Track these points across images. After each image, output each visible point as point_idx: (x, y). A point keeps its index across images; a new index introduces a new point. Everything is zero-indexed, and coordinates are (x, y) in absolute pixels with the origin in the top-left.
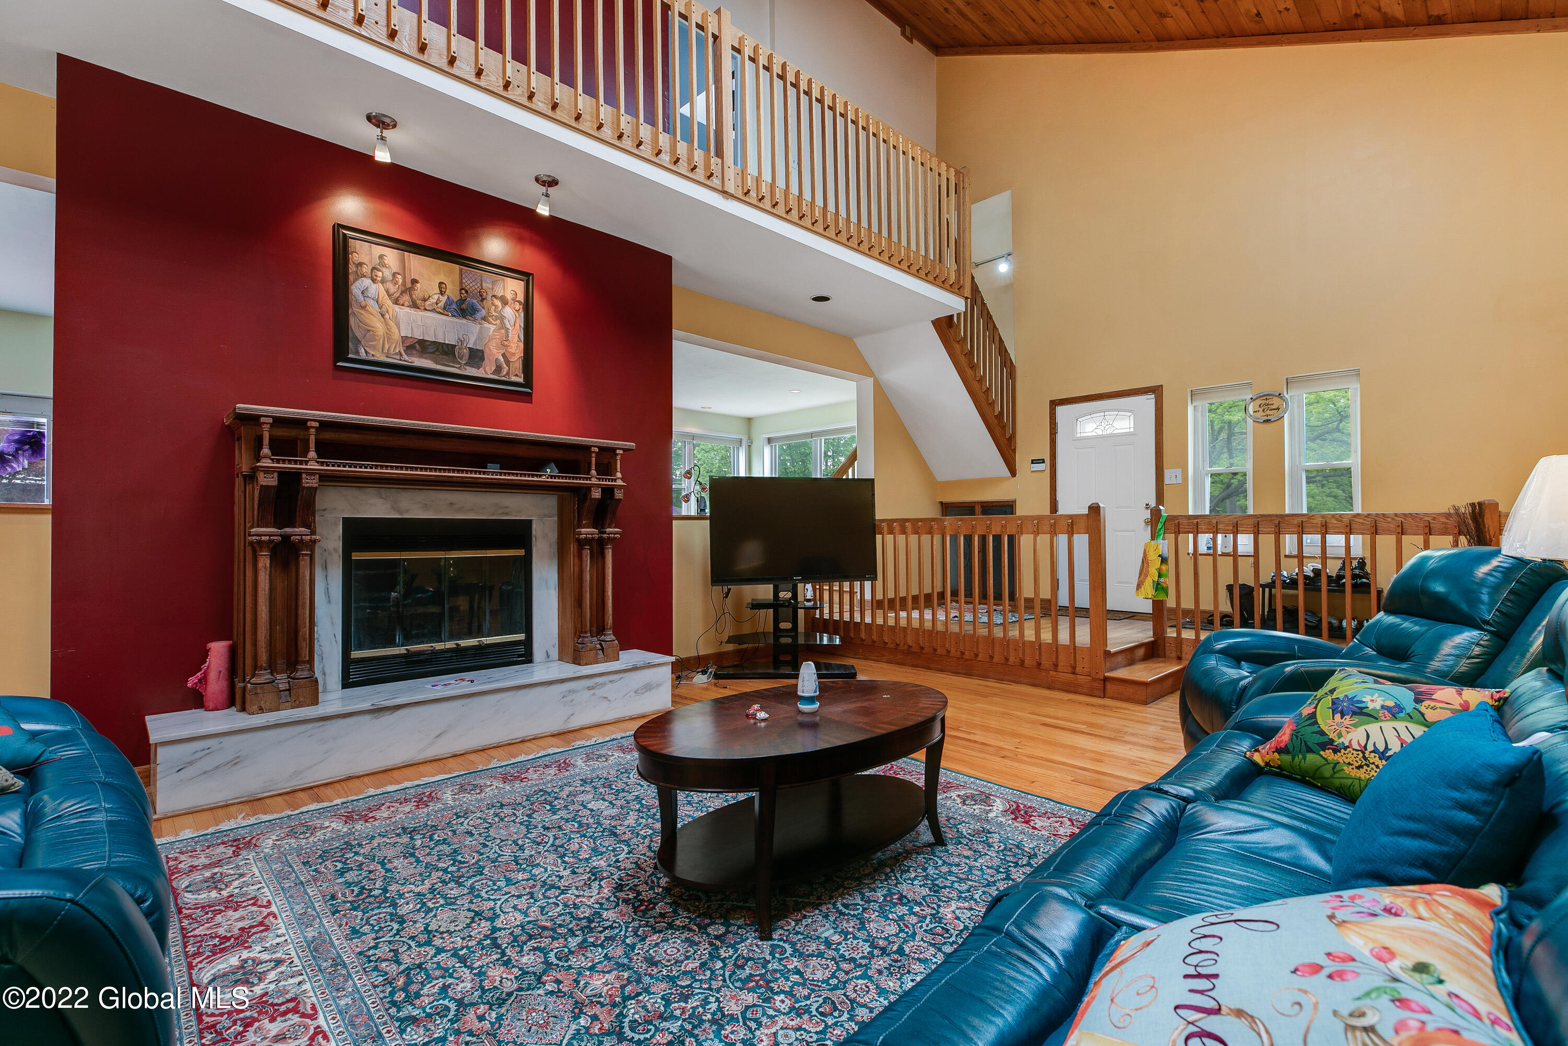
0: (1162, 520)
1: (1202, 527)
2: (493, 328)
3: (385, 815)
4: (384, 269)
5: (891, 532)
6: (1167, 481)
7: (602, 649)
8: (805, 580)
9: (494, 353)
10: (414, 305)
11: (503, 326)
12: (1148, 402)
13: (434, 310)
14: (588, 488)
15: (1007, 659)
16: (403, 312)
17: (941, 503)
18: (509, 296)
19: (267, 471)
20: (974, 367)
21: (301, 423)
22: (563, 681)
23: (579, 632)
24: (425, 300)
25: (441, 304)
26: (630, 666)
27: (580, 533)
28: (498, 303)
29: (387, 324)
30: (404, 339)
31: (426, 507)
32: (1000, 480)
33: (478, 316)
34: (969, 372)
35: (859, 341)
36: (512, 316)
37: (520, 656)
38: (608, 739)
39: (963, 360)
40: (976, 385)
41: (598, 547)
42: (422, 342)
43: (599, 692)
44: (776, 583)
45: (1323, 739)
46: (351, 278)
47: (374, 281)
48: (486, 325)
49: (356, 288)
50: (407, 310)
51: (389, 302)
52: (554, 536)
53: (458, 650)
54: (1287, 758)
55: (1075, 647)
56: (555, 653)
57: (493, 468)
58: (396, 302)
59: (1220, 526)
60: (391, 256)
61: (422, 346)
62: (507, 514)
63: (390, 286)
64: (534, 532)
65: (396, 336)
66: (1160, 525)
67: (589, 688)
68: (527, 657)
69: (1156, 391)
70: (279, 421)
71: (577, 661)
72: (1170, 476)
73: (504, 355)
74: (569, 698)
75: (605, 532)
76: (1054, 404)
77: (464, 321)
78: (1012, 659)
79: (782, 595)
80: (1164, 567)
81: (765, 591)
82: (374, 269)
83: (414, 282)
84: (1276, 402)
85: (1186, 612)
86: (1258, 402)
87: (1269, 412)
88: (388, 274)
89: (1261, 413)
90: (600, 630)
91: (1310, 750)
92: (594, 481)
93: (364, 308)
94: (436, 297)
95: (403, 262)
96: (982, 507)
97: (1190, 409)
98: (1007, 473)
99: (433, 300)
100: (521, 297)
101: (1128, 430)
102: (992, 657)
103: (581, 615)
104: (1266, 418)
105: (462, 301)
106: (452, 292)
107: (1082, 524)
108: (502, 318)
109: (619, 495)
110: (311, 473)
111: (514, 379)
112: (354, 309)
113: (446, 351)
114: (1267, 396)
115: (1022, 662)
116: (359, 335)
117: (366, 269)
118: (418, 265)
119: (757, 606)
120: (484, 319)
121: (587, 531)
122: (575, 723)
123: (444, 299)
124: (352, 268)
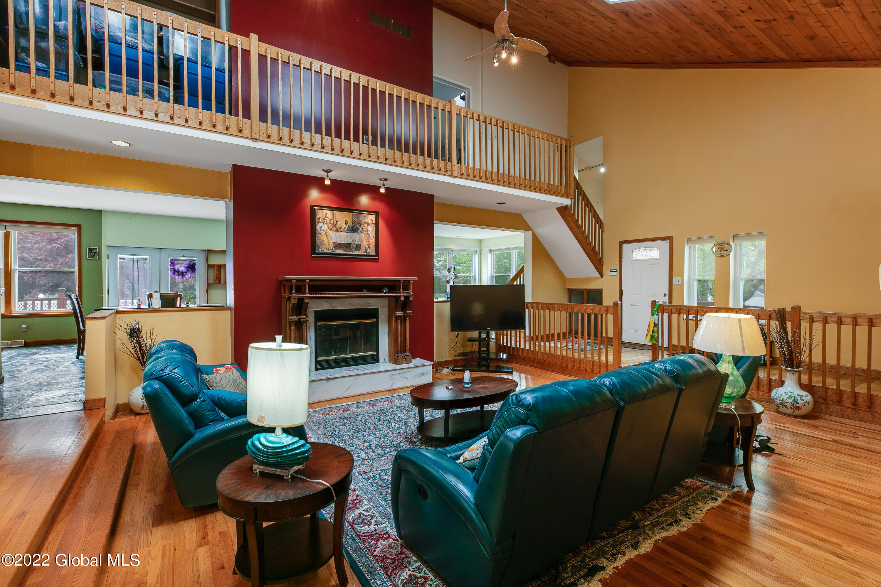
0: (657, 306)
2: (364, 235)
3: (334, 413)
4: (327, 219)
5: (532, 308)
6: (674, 283)
7: (405, 359)
8: (493, 329)
9: (365, 245)
10: (337, 231)
11: (368, 234)
12: (666, 244)
13: (344, 231)
14: (400, 296)
15: (580, 368)
16: (334, 234)
17: (568, 289)
18: (370, 222)
19: (294, 298)
20: (580, 227)
21: (304, 281)
22: (390, 371)
23: (396, 352)
24: (340, 228)
25: (346, 229)
26: (415, 365)
27: (396, 314)
28: (366, 225)
29: (328, 239)
30: (334, 243)
31: (341, 305)
32: (596, 279)
33: (359, 231)
34: (577, 230)
35: (524, 216)
36: (371, 229)
37: (374, 360)
38: (406, 393)
39: (572, 224)
40: (580, 236)
41: (403, 319)
42: (339, 244)
43: (404, 375)
44: (480, 331)
46: (316, 224)
47: (324, 223)
48: (362, 234)
49: (318, 227)
50: (334, 232)
51: (329, 231)
52: (387, 314)
53: (353, 358)
55: (607, 364)
56: (387, 359)
57: (365, 291)
58: (331, 230)
60: (329, 213)
61: (338, 245)
62: (369, 306)
63: (329, 224)
64: (379, 313)
65: (331, 243)
66: (655, 309)
67: (400, 374)
68: (377, 361)
69: (670, 239)
70: (297, 280)
71: (395, 363)
72: (676, 281)
73: (368, 245)
74: (392, 377)
75: (406, 313)
76: (622, 243)
77: (354, 234)
79: (482, 335)
80: (656, 329)
81: (475, 334)
82: (324, 219)
83: (337, 222)
84: (726, 247)
85: (682, 347)
86: (718, 246)
87: (723, 252)
88: (328, 220)
89: (719, 252)
90: (404, 351)
92: (402, 294)
93: (320, 234)
94: (344, 226)
95: (333, 215)
96: (587, 291)
97: (686, 249)
98: (598, 275)
99: (343, 228)
100: (374, 222)
101: (656, 257)
102: (574, 367)
103: (397, 345)
104: (721, 254)
105: (353, 226)
106: (350, 224)
107: (611, 310)
108: (367, 231)
109: (411, 298)
110: (307, 298)
111: (372, 254)
112: (317, 235)
113: (347, 246)
114: (722, 244)
116: (319, 244)
117: (321, 220)
118: (338, 214)
119: (471, 340)
120: (361, 232)
121: (399, 313)
122: (394, 387)
123: (347, 226)
124: (317, 220)
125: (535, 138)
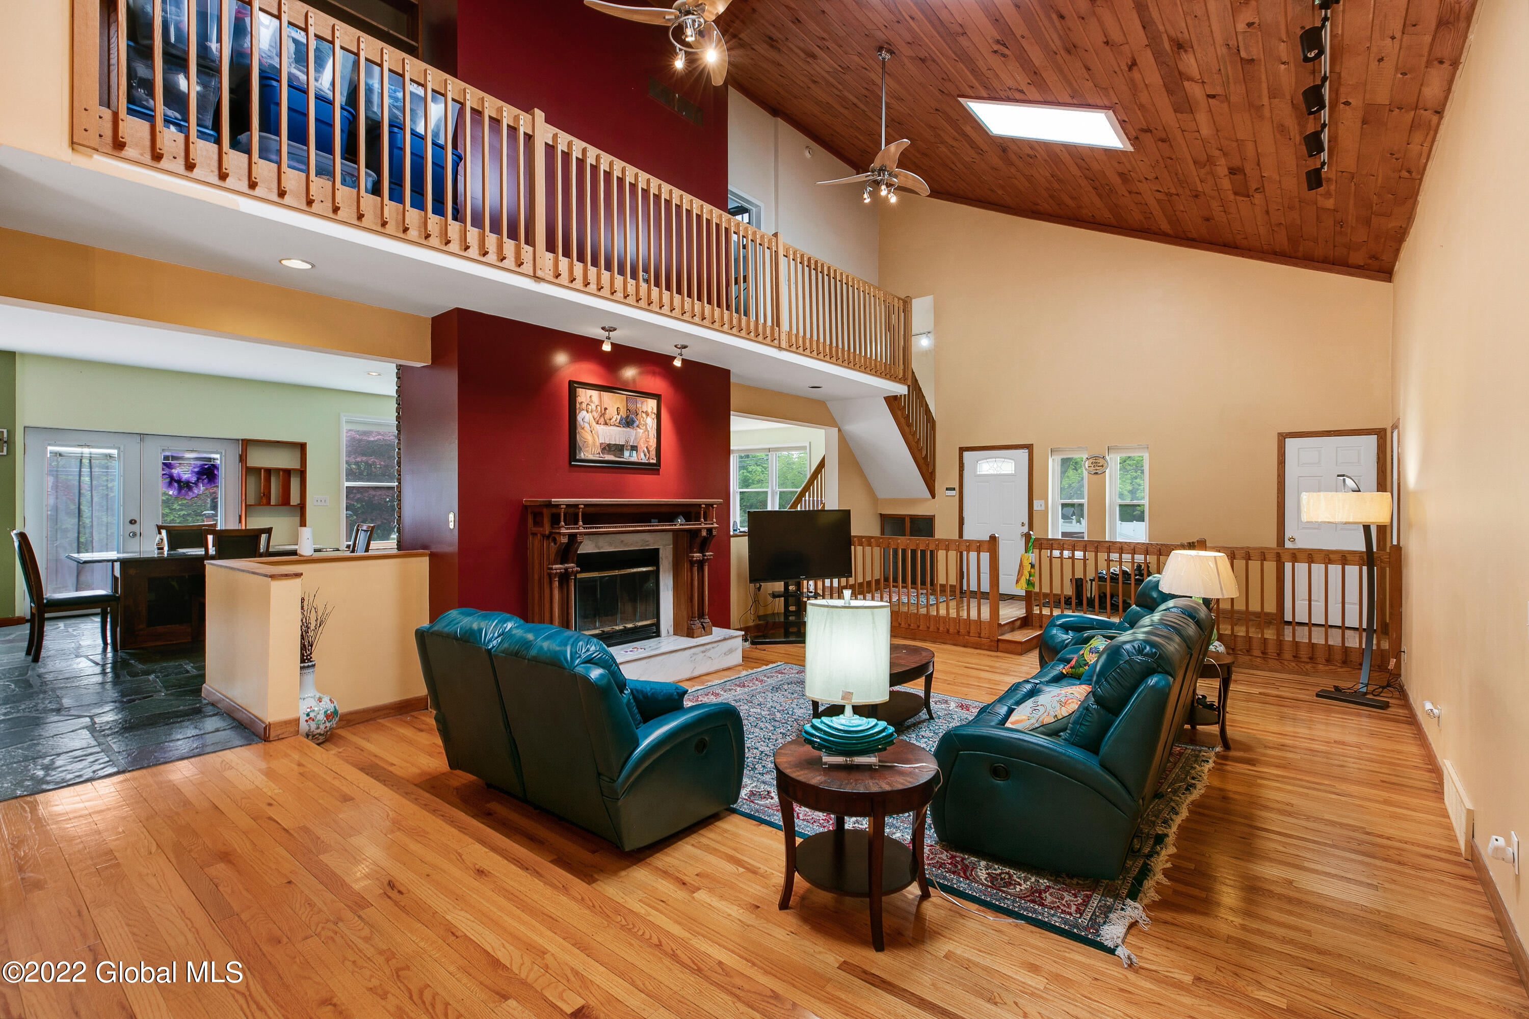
0: (1032, 541)
1: (1055, 546)
2: (641, 431)
4: (592, 404)
5: (861, 544)
6: (1035, 508)
7: (704, 628)
8: (808, 578)
9: (642, 446)
10: (606, 424)
11: (646, 430)
12: (1024, 454)
13: (614, 425)
14: (700, 530)
15: (938, 629)
16: (601, 428)
17: (881, 514)
18: (649, 411)
19: (564, 534)
20: (909, 425)
21: (576, 506)
22: (690, 648)
23: (691, 618)
24: (610, 419)
25: (618, 421)
26: (722, 638)
27: (693, 557)
28: (644, 415)
29: (593, 437)
30: (601, 444)
31: (610, 544)
32: (925, 500)
33: (635, 425)
34: (907, 429)
35: (829, 405)
36: (651, 422)
37: (654, 633)
38: (723, 681)
39: (903, 421)
40: (910, 437)
41: (701, 563)
42: (609, 445)
43: (708, 654)
44: (786, 581)
45: (1085, 662)
46: (577, 412)
47: (587, 412)
48: (639, 430)
49: (579, 418)
50: (602, 427)
51: (594, 424)
52: (670, 558)
53: (626, 630)
54: (1074, 670)
55: (980, 621)
56: (671, 631)
57: (654, 522)
58: (597, 423)
59: (1065, 546)
60: (594, 394)
61: (608, 448)
62: (648, 545)
63: (594, 413)
64: (661, 556)
65: (598, 444)
66: (1030, 544)
67: (703, 652)
68: (658, 634)
69: (1029, 447)
70: (568, 506)
71: (690, 634)
72: (1038, 505)
73: (647, 448)
74: (693, 658)
75: (705, 556)
76: (962, 450)
77: (628, 429)
78: (941, 629)
79: (791, 588)
80: (1032, 570)
81: (779, 586)
82: (588, 404)
83: (606, 409)
84: (1101, 461)
85: (1046, 595)
86: (1091, 461)
87: (1097, 468)
88: (593, 406)
89: (1092, 468)
90: (701, 616)
91: (1081, 667)
92: (703, 526)
93: (583, 428)
94: (615, 417)
96: (910, 519)
97: (1050, 461)
98: (929, 496)
99: (614, 419)
100: (655, 411)
101: (1010, 472)
102: (929, 628)
103: (692, 606)
104: (1096, 471)
105: (628, 417)
106: (623, 413)
107: (986, 546)
108: (646, 425)
109: (714, 533)
110: (581, 534)
111: (652, 461)
112: (579, 430)
113: (618, 449)
114: (1096, 458)
115: (948, 631)
116: (581, 445)
117: (584, 406)
118: (606, 396)
119: (775, 596)
120: (638, 426)
121: (697, 556)
122: (696, 674)
123: (619, 417)
124: (578, 405)
125: (870, 297)
